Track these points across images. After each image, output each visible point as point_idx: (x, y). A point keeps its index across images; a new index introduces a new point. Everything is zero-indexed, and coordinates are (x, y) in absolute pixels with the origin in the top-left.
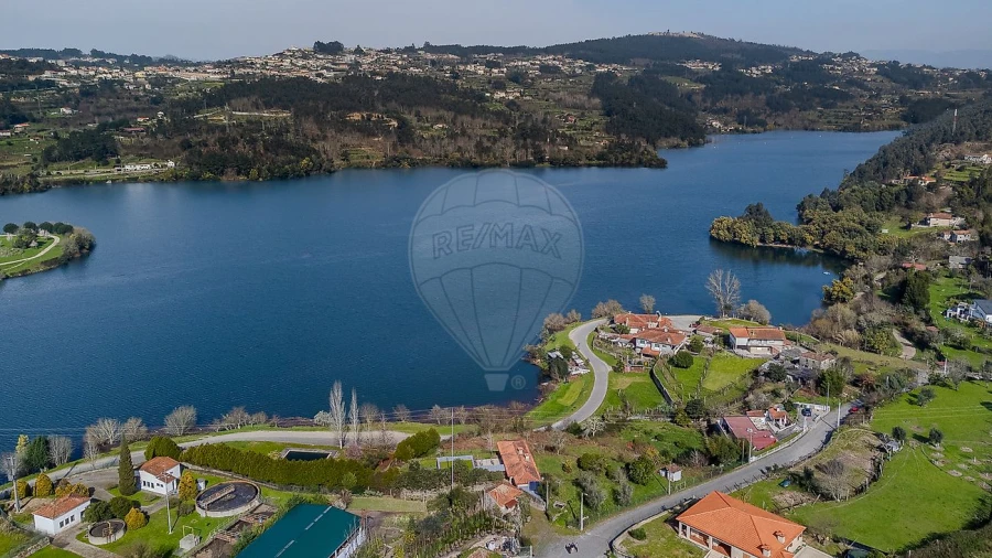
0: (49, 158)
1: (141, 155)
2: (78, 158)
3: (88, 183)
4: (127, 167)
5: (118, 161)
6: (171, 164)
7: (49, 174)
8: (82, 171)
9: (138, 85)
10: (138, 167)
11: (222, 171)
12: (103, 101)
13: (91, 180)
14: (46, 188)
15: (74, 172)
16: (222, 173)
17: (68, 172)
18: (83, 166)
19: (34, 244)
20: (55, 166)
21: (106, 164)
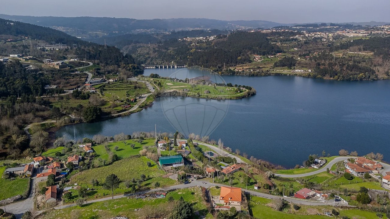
0: (276, 65)
1: (303, 67)
2: (283, 66)
3: (282, 74)
4: (296, 70)
5: (294, 68)
6: (310, 71)
7: (273, 70)
8: (283, 71)
9: (328, 39)
10: (299, 71)
11: (325, 75)
12: (311, 45)
13: (283, 74)
14: (270, 75)
15: (280, 70)
16: (324, 76)
17: (278, 70)
18: (284, 69)
19: (239, 92)
20: (276, 68)
21: (291, 69)
